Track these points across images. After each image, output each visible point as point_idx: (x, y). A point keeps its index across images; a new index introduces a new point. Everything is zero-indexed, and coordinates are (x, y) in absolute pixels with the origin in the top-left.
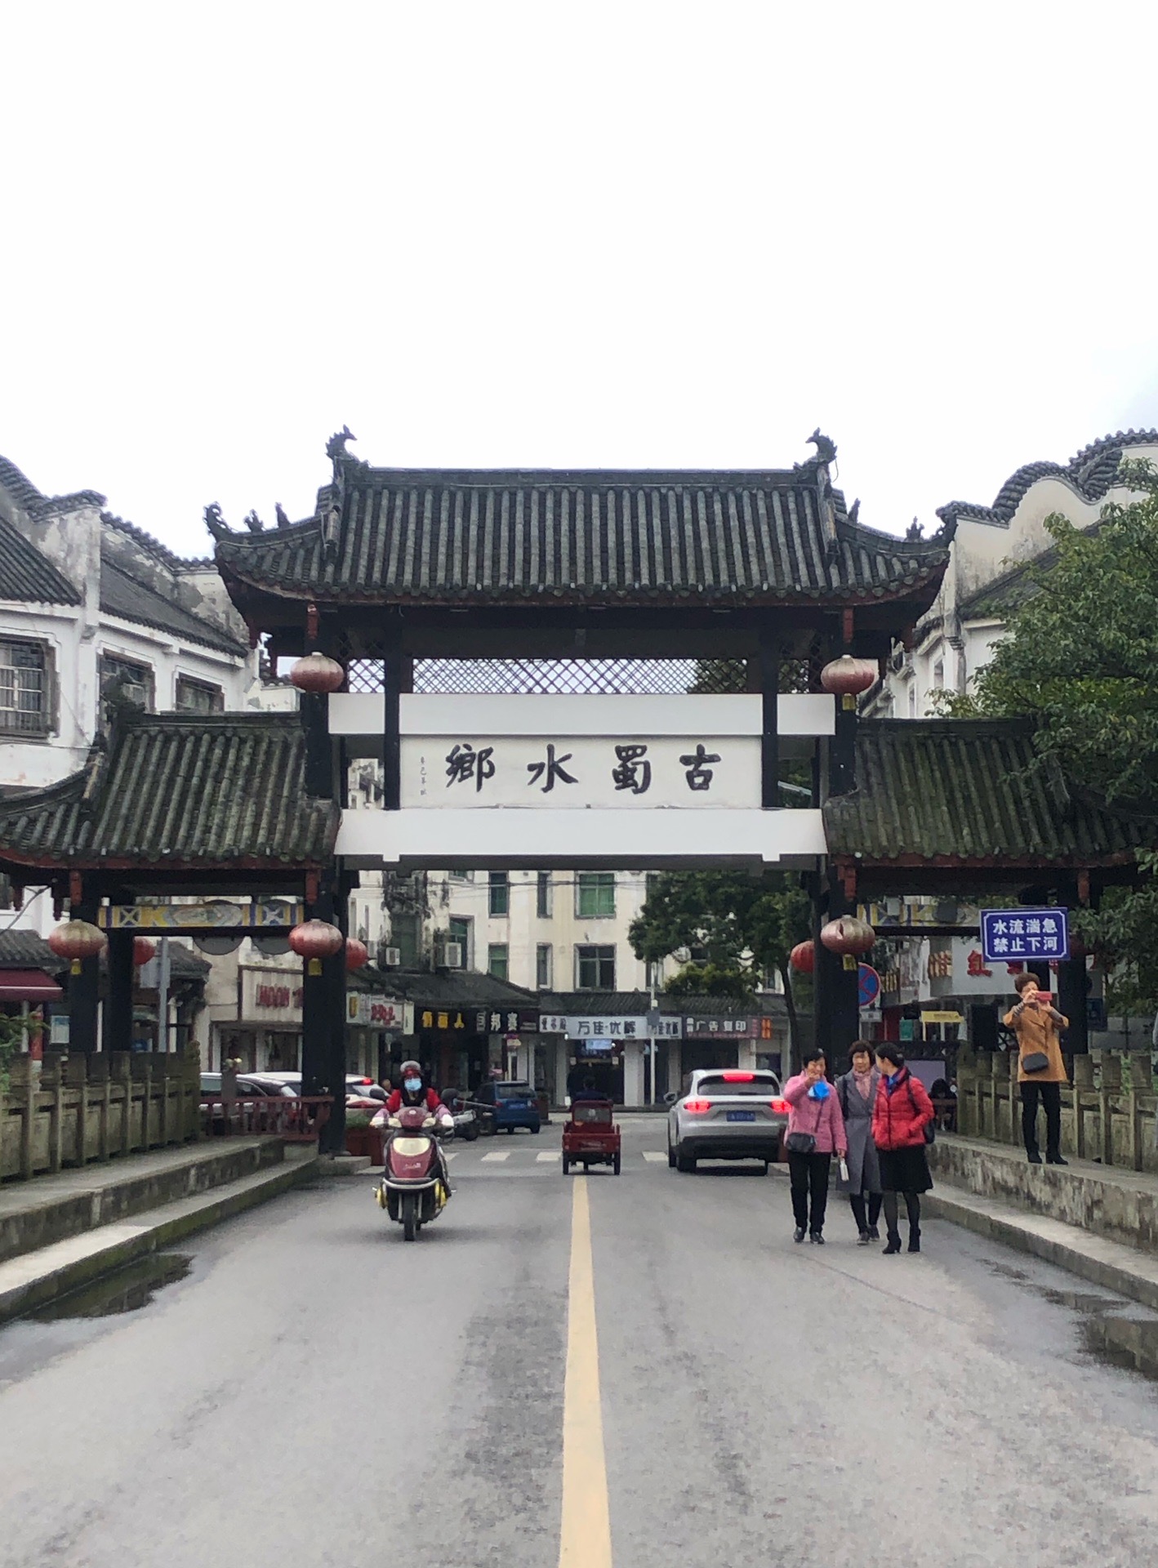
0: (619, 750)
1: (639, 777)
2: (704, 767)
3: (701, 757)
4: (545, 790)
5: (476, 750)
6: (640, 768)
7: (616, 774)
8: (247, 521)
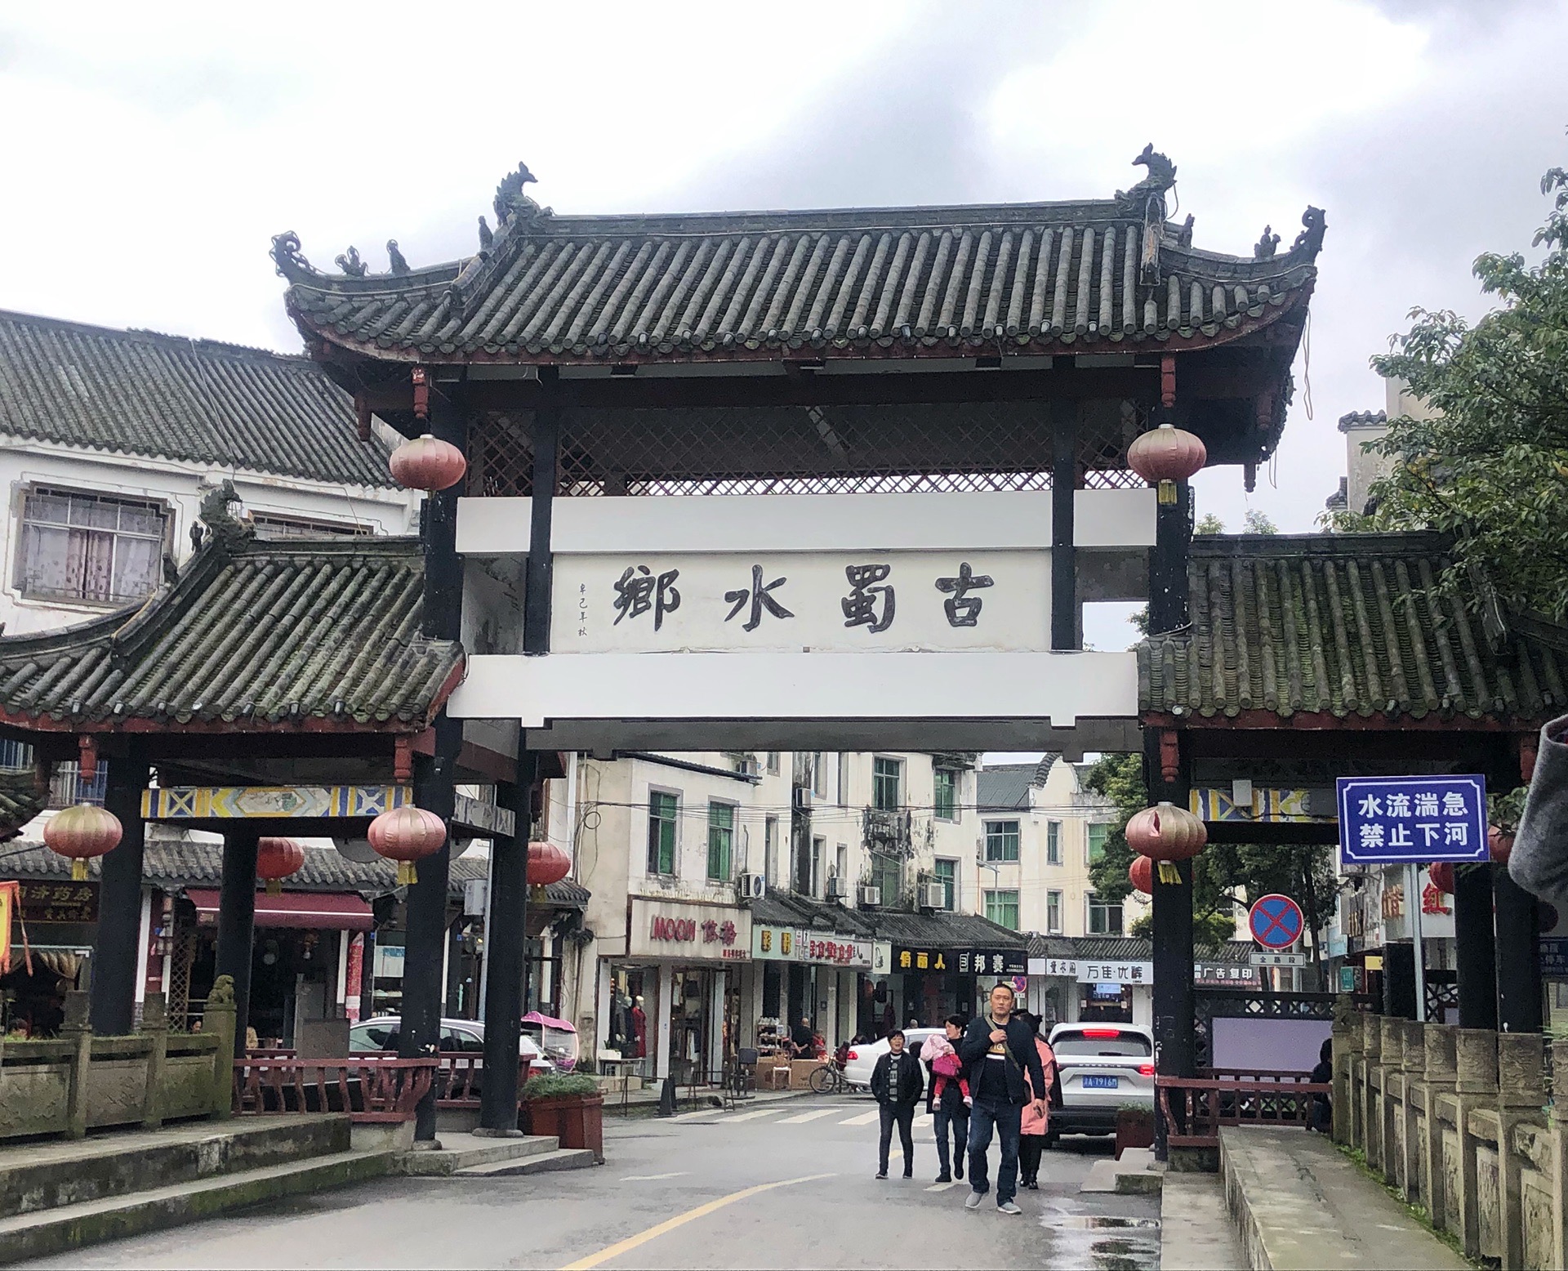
0: (851, 573)
1: (878, 609)
2: (971, 594)
3: (967, 580)
4: (749, 627)
5: (656, 574)
6: (881, 597)
7: (846, 605)
8: (341, 260)
